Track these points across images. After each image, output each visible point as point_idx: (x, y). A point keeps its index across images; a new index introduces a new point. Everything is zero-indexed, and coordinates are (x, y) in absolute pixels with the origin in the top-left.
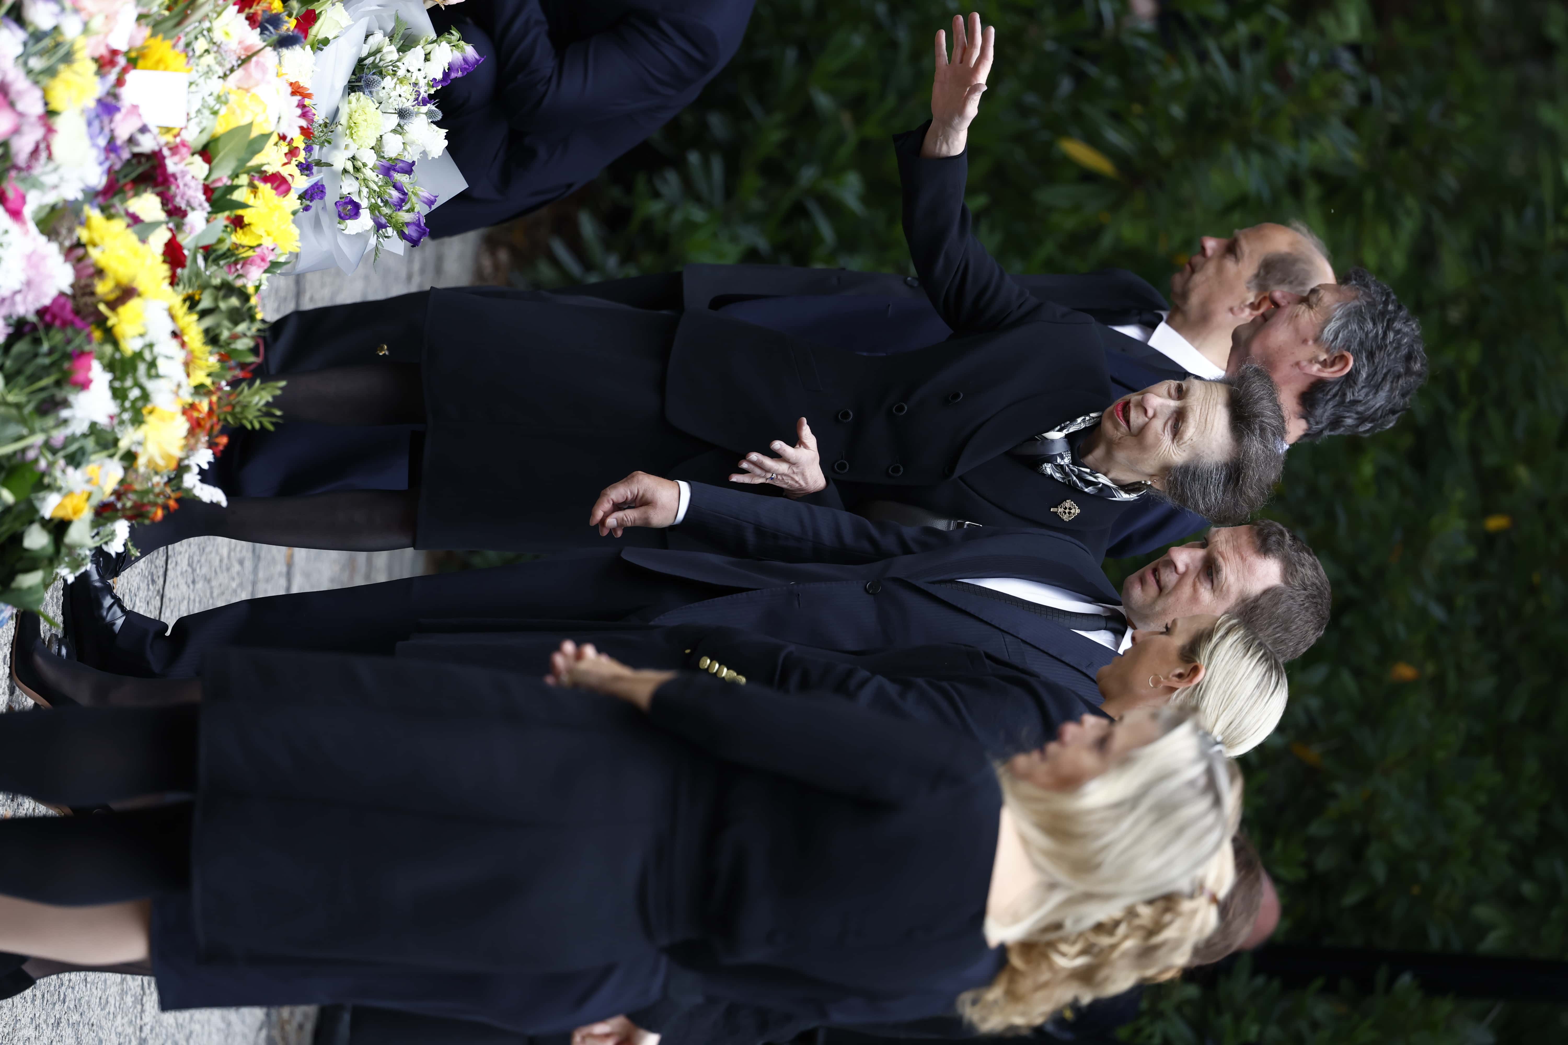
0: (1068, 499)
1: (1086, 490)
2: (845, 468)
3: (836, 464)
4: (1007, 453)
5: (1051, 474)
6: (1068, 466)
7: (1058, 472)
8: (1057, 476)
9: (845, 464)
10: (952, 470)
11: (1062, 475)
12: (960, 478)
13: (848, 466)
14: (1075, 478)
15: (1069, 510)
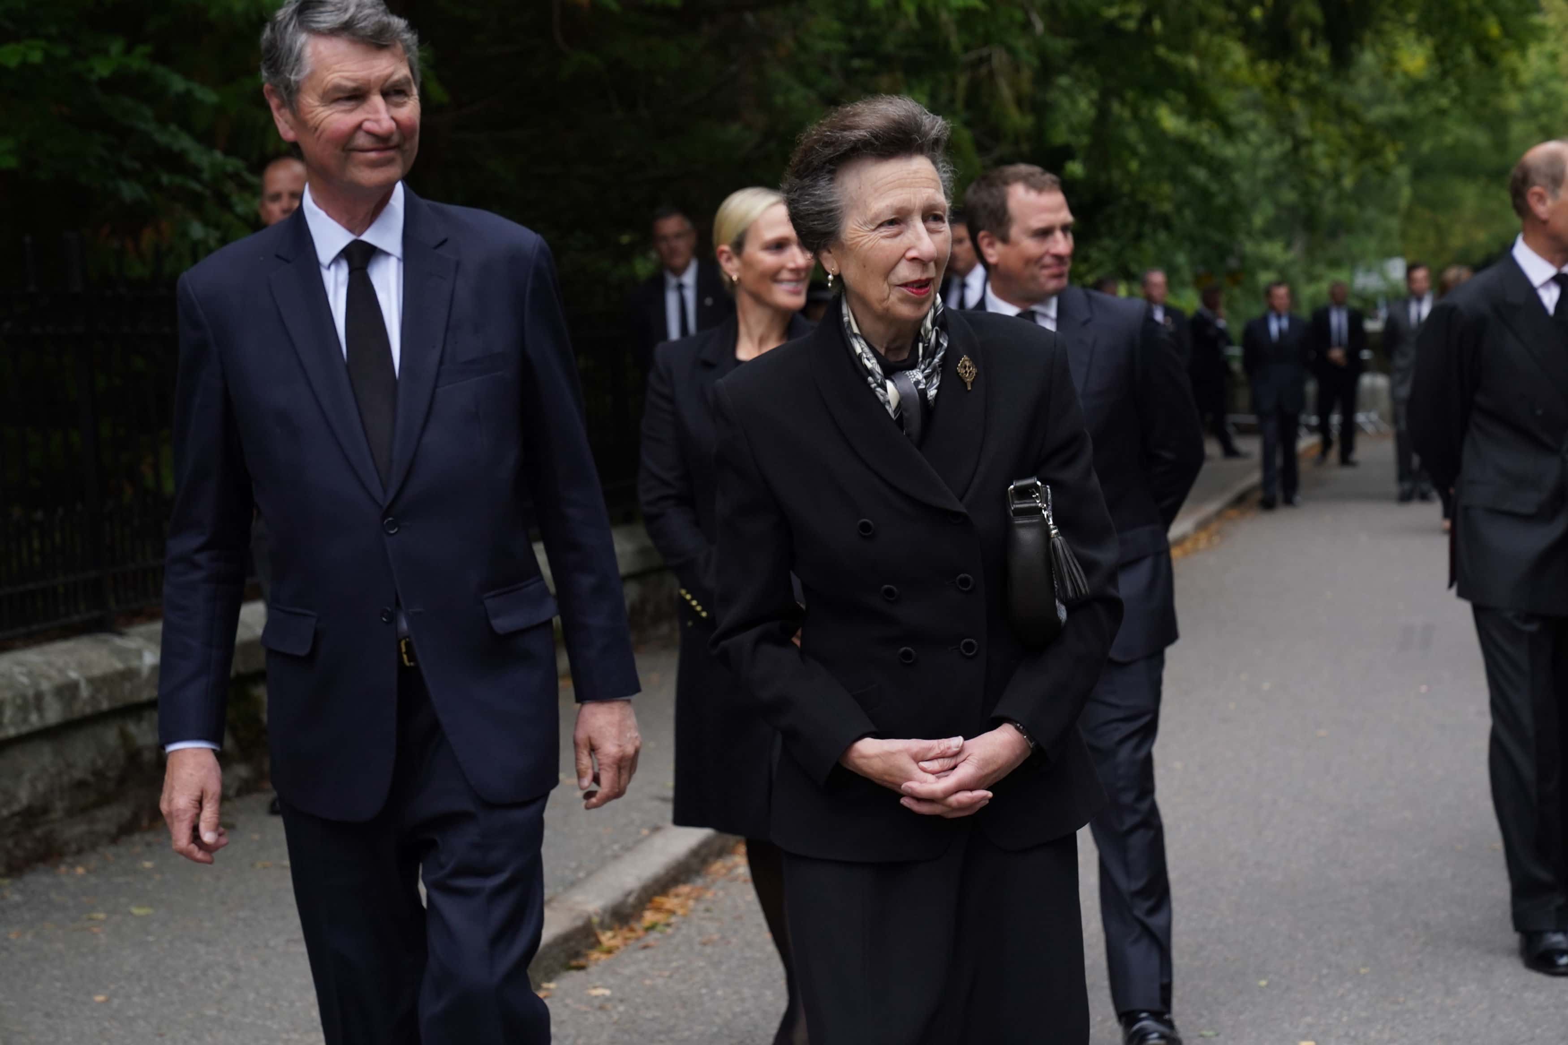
0: (957, 371)
1: (945, 345)
2: (971, 643)
3: (967, 654)
4: (919, 447)
5: (936, 389)
6: (923, 371)
7: (932, 382)
8: (936, 381)
9: (966, 644)
10: (957, 515)
11: (934, 376)
12: (961, 500)
13: (965, 640)
14: (936, 360)
15: (966, 368)
